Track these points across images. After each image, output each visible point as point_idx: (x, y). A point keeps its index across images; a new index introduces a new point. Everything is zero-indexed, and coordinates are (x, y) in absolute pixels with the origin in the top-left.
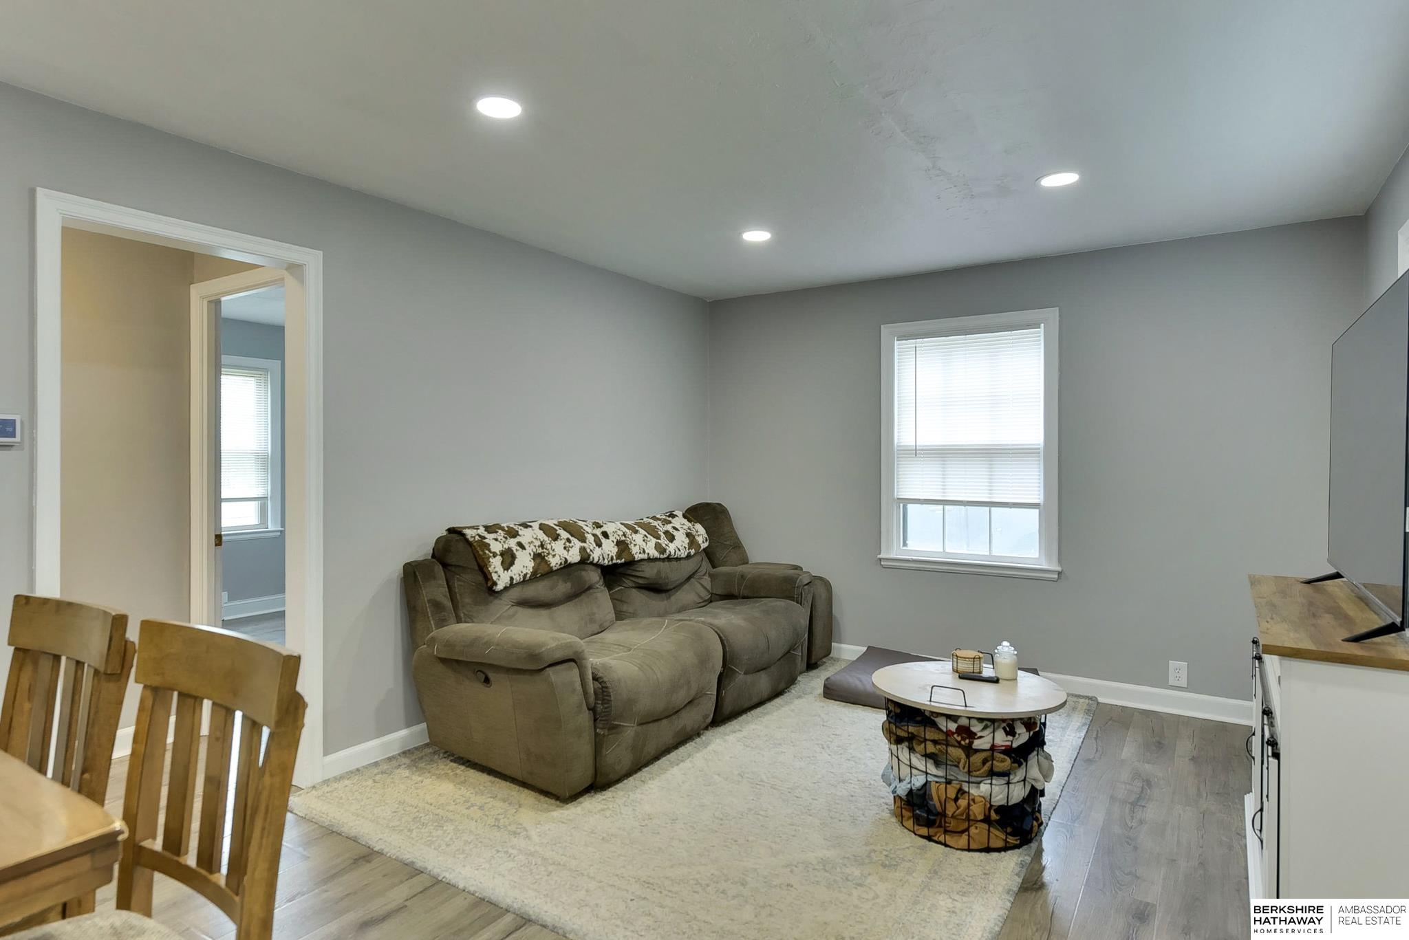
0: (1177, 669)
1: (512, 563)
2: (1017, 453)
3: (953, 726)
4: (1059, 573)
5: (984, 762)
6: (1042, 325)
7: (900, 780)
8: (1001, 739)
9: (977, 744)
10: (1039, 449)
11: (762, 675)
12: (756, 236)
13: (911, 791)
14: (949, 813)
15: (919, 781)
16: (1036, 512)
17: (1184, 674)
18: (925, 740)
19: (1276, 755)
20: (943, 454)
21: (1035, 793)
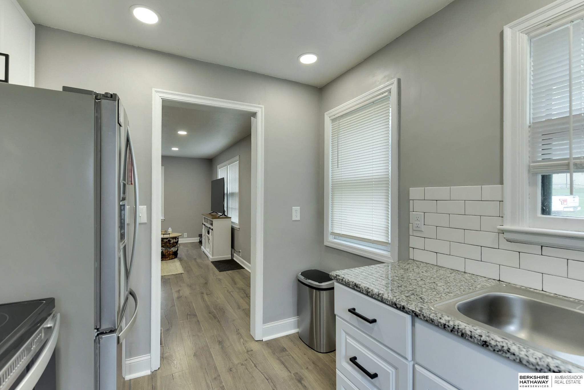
3: (167, 240)
4: (164, 219)
5: (172, 245)
8: (174, 240)
9: (171, 242)
14: (166, 254)
19: (213, 230)
21: (178, 250)
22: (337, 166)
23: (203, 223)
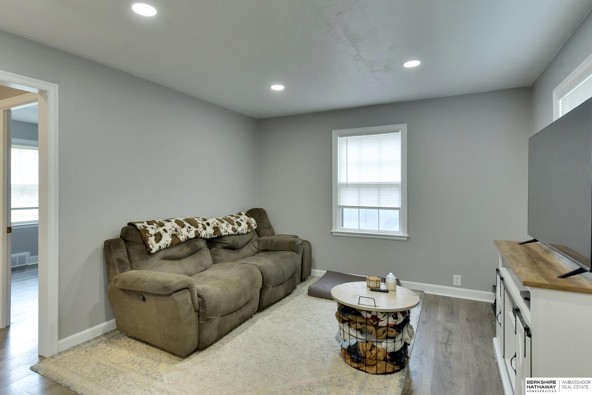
0: (457, 278)
1: (160, 239)
2: (390, 186)
3: (369, 316)
4: (408, 238)
5: (384, 332)
6: (400, 131)
7: (344, 341)
8: (391, 321)
9: (381, 324)
10: (399, 184)
11: (281, 286)
12: (277, 88)
13: (350, 346)
14: (368, 357)
15: (353, 342)
16: (398, 211)
17: (460, 280)
18: (356, 322)
19: (530, 336)
20: (359, 186)
21: (406, 345)
23: (498, 270)
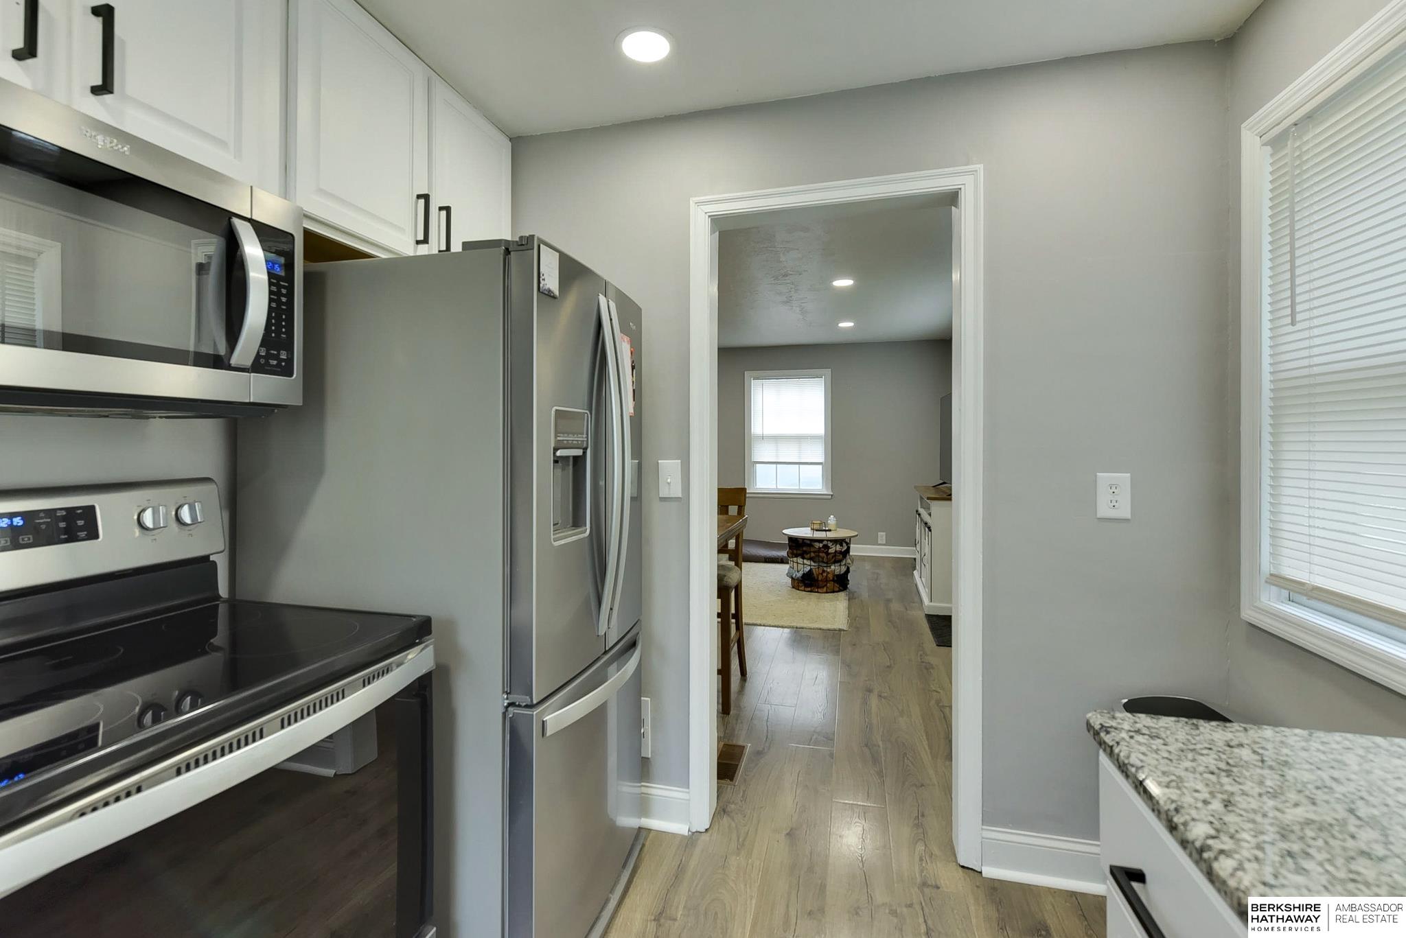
0: (882, 536)
2: (814, 438)
3: (821, 545)
4: (832, 495)
5: (833, 557)
6: (823, 376)
7: (798, 572)
8: (838, 548)
9: (830, 551)
10: (822, 436)
13: (804, 574)
14: (820, 579)
15: (809, 568)
16: (820, 467)
17: (884, 537)
18: (810, 552)
19: (930, 531)
20: (776, 439)
21: (848, 571)
22: (1289, 320)
23: (917, 511)
